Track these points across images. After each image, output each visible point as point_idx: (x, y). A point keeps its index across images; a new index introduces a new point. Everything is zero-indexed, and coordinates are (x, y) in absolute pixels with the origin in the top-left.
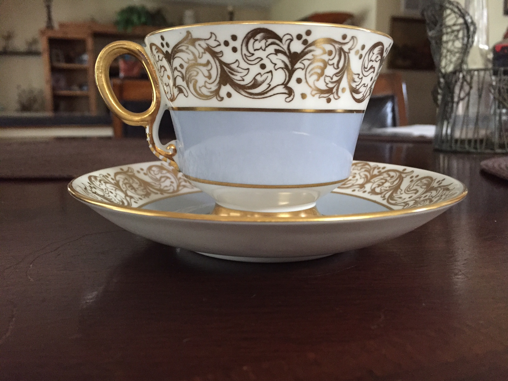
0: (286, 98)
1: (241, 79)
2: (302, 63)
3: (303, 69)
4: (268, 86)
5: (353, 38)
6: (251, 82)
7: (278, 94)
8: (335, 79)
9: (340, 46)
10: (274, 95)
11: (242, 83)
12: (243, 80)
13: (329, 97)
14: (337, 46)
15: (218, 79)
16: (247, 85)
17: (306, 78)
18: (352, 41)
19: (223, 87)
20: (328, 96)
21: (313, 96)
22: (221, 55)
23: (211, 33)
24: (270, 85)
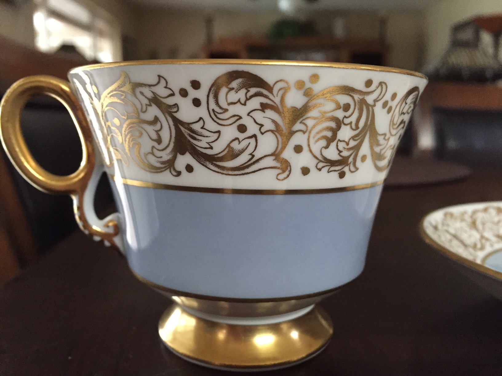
0: (278, 175)
1: (208, 146)
2: (304, 124)
3: (304, 132)
4: (250, 157)
5: (381, 84)
6: (224, 151)
7: (266, 170)
8: (352, 144)
9: (361, 97)
10: (260, 170)
11: (209, 152)
12: (211, 148)
13: (342, 170)
14: (357, 97)
15: (172, 145)
16: (217, 154)
17: (309, 145)
18: (380, 88)
19: (179, 156)
20: (342, 168)
21: (320, 170)
22: (175, 110)
23: (159, 76)
24: (253, 156)
